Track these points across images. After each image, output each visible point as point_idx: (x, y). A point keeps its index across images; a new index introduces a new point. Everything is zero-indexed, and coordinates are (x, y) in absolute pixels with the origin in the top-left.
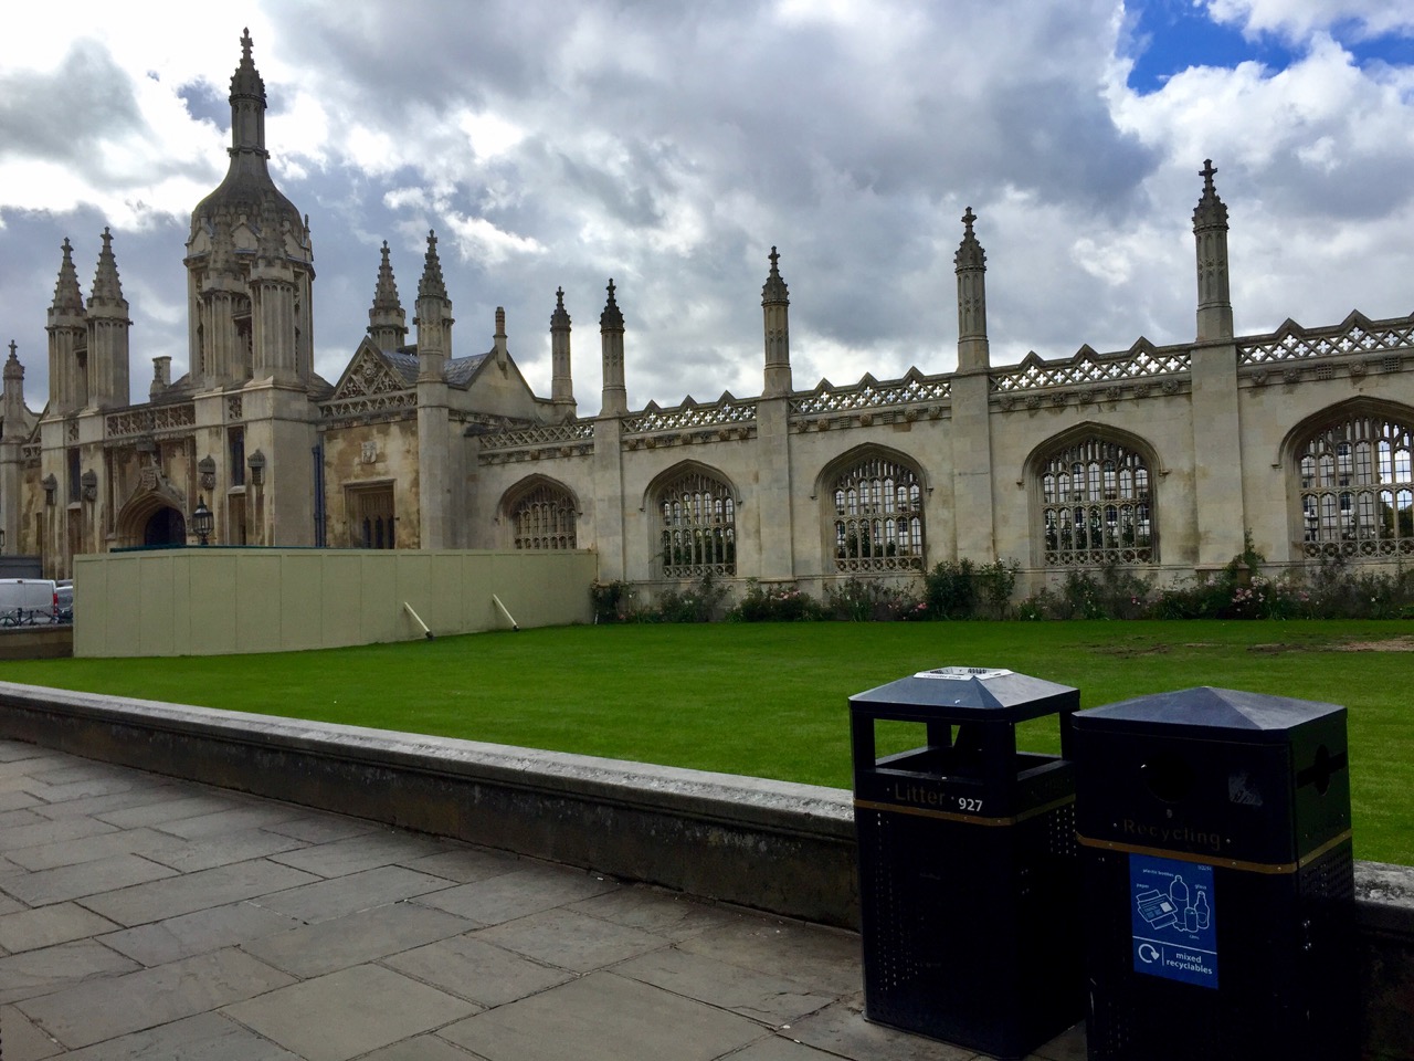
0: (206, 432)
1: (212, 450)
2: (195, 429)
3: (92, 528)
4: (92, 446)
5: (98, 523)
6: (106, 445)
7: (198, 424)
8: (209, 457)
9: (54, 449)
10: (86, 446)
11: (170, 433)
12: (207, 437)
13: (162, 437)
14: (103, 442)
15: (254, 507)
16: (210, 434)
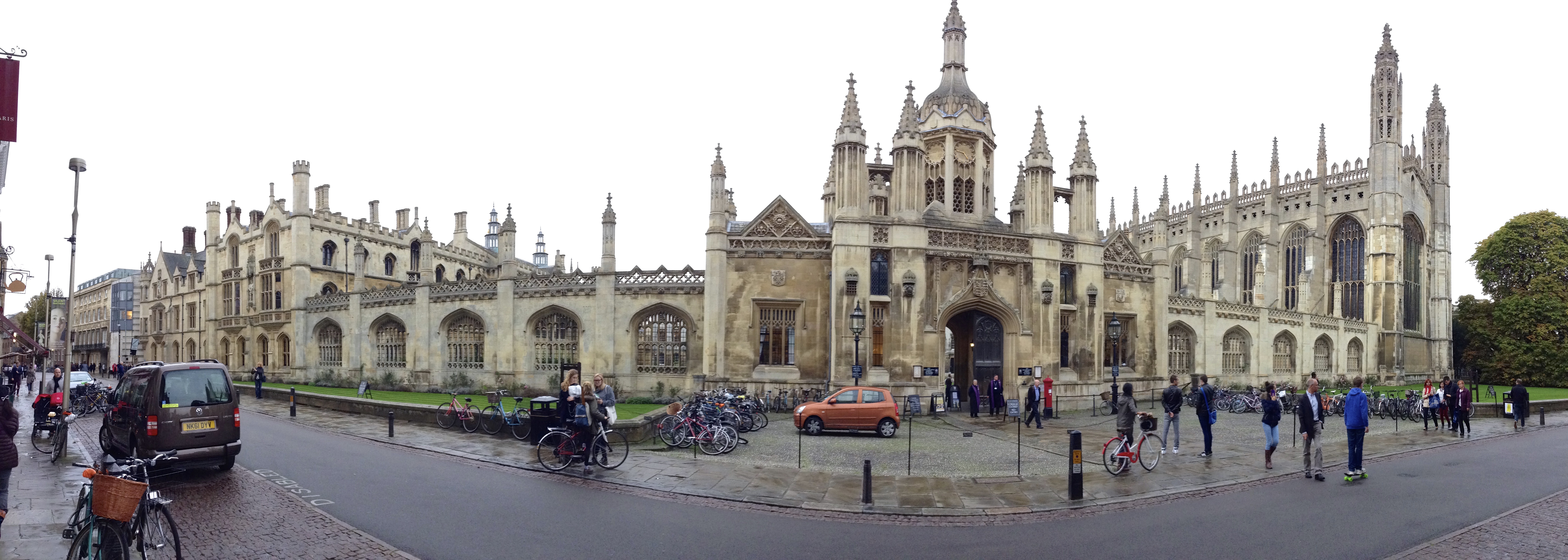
0: (1044, 262)
1: (1048, 275)
2: (1032, 258)
3: (909, 319)
4: (910, 251)
5: (915, 318)
6: (931, 253)
7: (1034, 256)
8: (1047, 280)
9: (856, 246)
10: (902, 250)
11: (1005, 256)
12: (1044, 266)
13: (997, 258)
14: (926, 250)
15: (1087, 321)
16: (1048, 264)
